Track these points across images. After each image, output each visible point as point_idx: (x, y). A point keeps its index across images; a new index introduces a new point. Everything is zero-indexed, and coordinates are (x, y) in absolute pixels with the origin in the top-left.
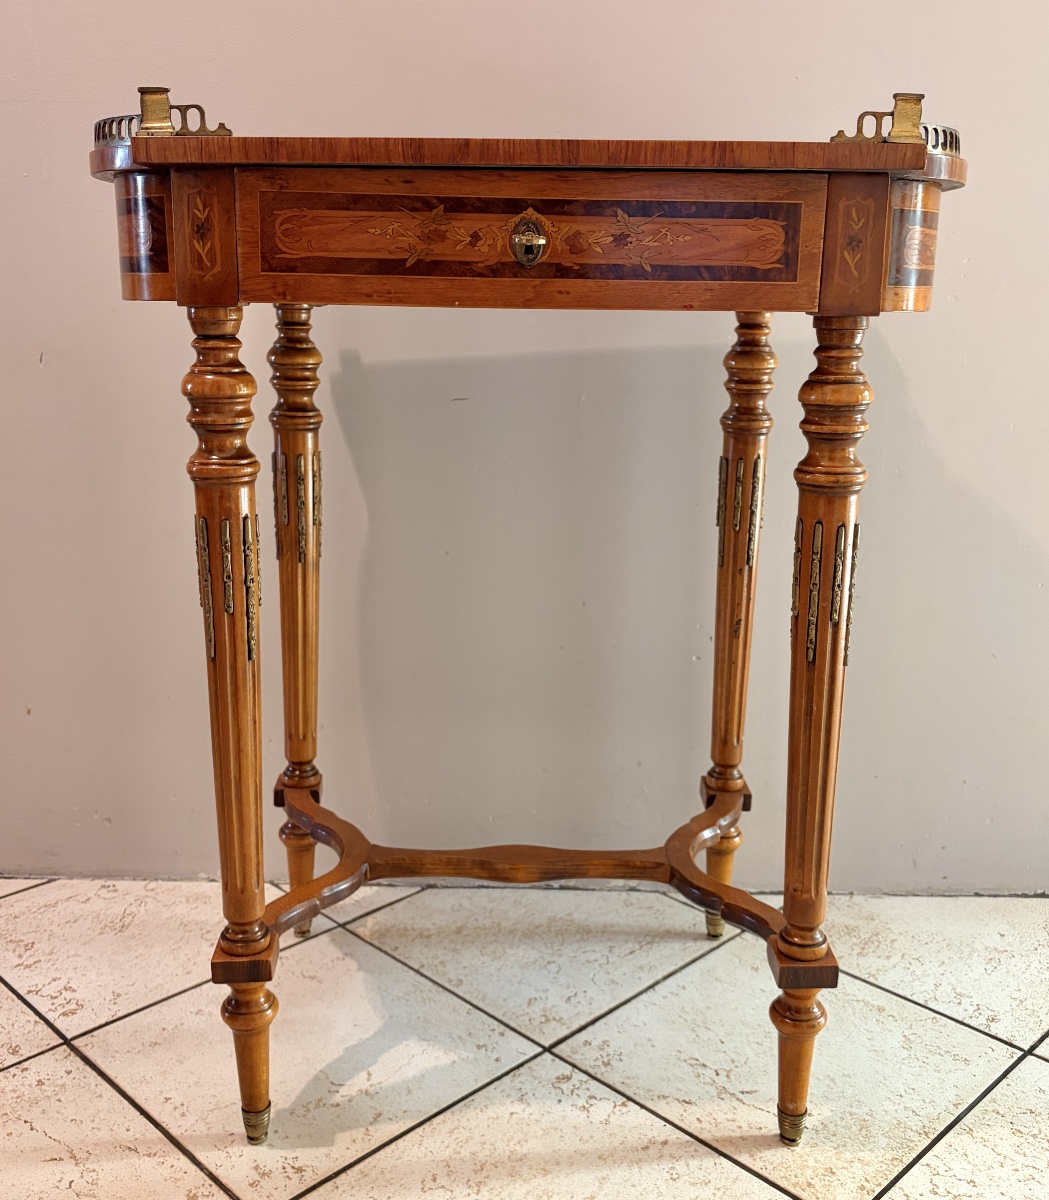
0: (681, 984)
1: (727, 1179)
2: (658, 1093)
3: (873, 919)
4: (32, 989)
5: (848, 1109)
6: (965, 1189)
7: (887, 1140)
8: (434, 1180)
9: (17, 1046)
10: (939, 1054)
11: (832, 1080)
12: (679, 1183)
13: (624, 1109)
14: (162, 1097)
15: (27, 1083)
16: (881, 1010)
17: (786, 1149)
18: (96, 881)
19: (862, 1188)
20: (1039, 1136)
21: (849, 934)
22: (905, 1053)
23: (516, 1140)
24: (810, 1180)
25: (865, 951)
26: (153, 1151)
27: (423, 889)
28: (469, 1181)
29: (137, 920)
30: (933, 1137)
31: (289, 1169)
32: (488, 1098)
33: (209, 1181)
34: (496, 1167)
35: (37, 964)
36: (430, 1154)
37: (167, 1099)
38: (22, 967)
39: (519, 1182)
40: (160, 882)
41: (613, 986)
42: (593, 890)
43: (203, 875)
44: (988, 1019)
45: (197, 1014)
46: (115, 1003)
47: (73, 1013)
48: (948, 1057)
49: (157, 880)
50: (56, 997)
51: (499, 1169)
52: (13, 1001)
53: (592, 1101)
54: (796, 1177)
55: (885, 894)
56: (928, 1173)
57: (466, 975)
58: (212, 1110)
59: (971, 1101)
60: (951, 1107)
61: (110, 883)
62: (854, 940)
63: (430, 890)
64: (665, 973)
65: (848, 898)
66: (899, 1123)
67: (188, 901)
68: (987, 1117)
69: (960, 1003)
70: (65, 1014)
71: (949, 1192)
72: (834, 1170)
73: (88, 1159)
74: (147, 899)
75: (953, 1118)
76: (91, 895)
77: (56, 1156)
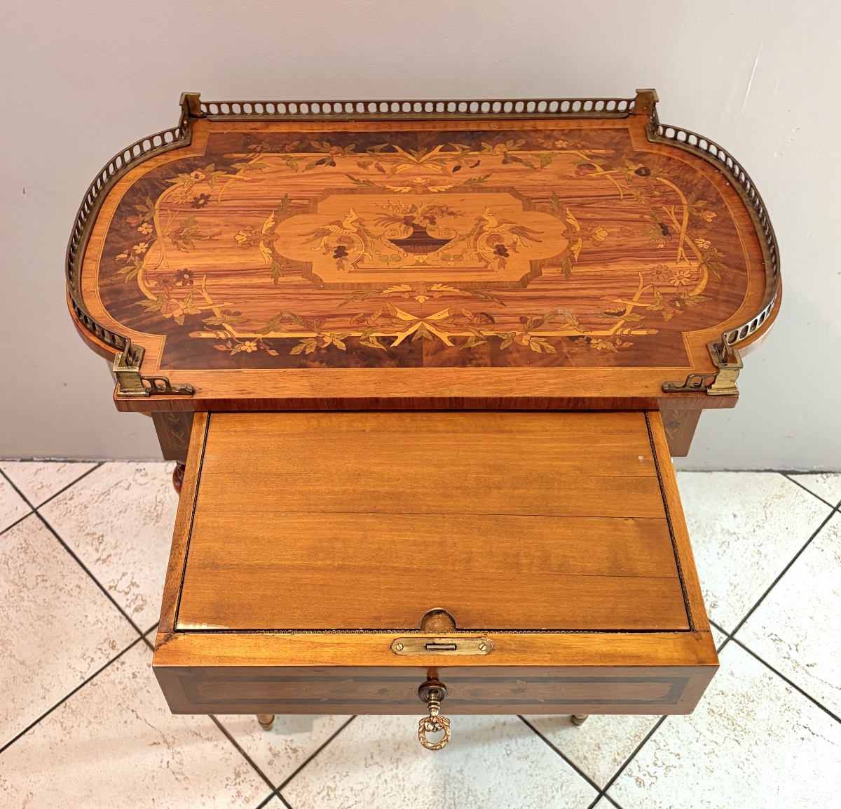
1: (539, 753)
4: (112, 584)
6: (673, 761)
8: (372, 757)
9: (114, 641)
12: (511, 758)
15: (127, 676)
17: (574, 728)
18: (132, 464)
19: (615, 760)
20: (724, 715)
24: (586, 754)
26: (210, 735)
28: (391, 758)
31: (289, 750)
33: (245, 761)
34: (407, 746)
35: (109, 558)
38: (100, 562)
39: (421, 758)
44: (711, 605)
47: (141, 608)
50: (128, 593)
51: (409, 748)
52: (102, 596)
54: (578, 751)
56: (654, 747)
61: (141, 465)
70: (136, 610)
71: (663, 764)
72: (601, 746)
73: (174, 743)
76: (130, 480)
77: (155, 741)
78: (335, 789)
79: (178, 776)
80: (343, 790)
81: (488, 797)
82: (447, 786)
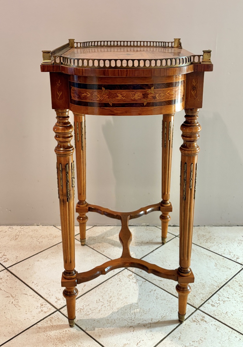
0: (160, 251)
1: (170, 298)
2: (153, 278)
3: (210, 233)
5: (200, 281)
6: (226, 299)
7: (209, 288)
8: (99, 300)
10: (224, 267)
11: (197, 274)
12: (158, 300)
13: (145, 283)
14: (32, 282)
16: (210, 256)
18: (7, 226)
19: (202, 299)
21: (203, 237)
22: (215, 267)
23: (119, 290)
25: (207, 241)
26: (31, 294)
27: (93, 227)
29: (19, 237)
30: (220, 287)
32: (112, 280)
33: (45, 301)
36: (98, 294)
37: (33, 282)
40: (24, 226)
41: (143, 251)
42: (138, 226)
43: (35, 224)
44: (236, 258)
45: (38, 261)
46: (17, 259)
47: (7, 261)
48: (225, 268)
49: (23, 226)
50: (2, 257)
51: (115, 297)
53: (138, 281)
55: (214, 226)
56: (218, 296)
57: (105, 249)
58: (44, 285)
59: (230, 279)
60: (225, 280)
61: (11, 227)
62: (205, 238)
63: (95, 227)
64: (156, 248)
65: (204, 227)
66: (212, 284)
67: (32, 231)
68: (233, 282)
69: (230, 254)
70: (4, 262)
71: (222, 300)
73: (16, 296)
74: (21, 231)
75: (225, 283)
76: (7, 230)
77: (8, 296)
78: (83, 309)
79: (16, 306)
80: (87, 309)
81: (149, 310)
82: (131, 308)
